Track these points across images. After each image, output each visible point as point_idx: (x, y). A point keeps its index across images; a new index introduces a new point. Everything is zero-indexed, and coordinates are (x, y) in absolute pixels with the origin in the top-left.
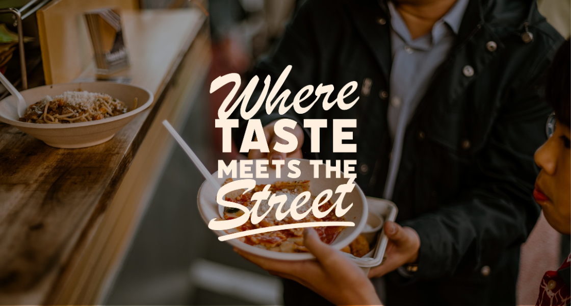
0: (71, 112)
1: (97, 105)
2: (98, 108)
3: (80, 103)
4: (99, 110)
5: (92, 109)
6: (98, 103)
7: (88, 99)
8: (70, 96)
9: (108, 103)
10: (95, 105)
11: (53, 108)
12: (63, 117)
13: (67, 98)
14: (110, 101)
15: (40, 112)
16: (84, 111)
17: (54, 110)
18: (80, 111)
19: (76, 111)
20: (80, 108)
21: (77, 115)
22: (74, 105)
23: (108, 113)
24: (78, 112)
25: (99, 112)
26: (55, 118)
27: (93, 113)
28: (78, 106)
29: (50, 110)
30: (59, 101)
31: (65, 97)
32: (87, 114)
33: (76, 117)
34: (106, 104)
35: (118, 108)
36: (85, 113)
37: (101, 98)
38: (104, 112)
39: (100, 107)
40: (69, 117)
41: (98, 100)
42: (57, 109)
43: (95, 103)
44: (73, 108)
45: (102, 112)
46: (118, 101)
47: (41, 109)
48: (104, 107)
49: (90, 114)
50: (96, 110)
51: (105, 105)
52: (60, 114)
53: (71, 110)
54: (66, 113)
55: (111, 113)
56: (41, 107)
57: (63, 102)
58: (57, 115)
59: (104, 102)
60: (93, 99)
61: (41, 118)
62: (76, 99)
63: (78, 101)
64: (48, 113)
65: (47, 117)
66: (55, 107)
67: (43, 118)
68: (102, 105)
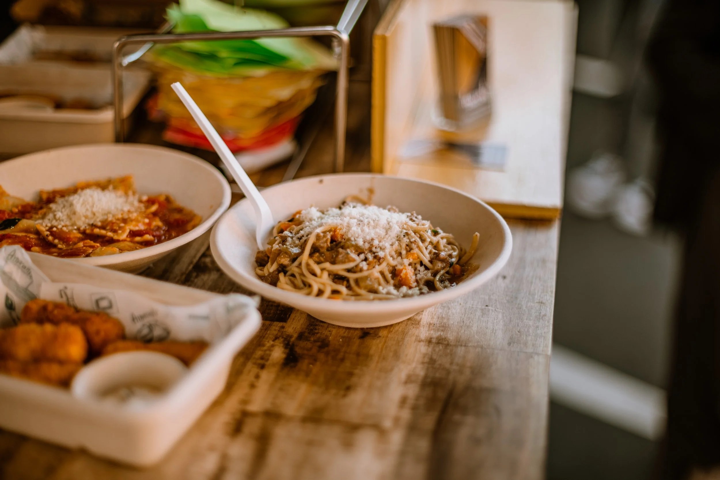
0: (354, 260)
1: (404, 246)
2: (404, 252)
3: (372, 239)
4: (407, 257)
5: (393, 253)
6: (406, 240)
7: (388, 229)
8: (354, 222)
9: (423, 241)
10: (400, 245)
11: (322, 247)
12: (339, 268)
13: (349, 226)
14: (429, 235)
15: (295, 250)
16: (378, 259)
17: (322, 250)
18: (370, 257)
19: (362, 256)
20: (371, 251)
21: (364, 265)
22: (360, 243)
23: (421, 264)
24: (366, 259)
25: (406, 262)
26: (323, 270)
27: (393, 263)
28: (367, 246)
29: (315, 250)
30: (333, 230)
31: (345, 224)
32: (384, 267)
33: (361, 270)
34: (421, 244)
35: (443, 254)
36: (380, 264)
37: (411, 227)
38: (415, 261)
39: (409, 249)
40: (349, 271)
41: (407, 234)
42: (328, 250)
43: (399, 240)
44: (359, 251)
45: (411, 260)
46: (442, 234)
47: (300, 239)
48: (416, 251)
49: (388, 265)
50: (400, 254)
51: (418, 247)
52: (333, 263)
53: (353, 255)
54: (343, 262)
55: (429, 265)
56: (299, 235)
57: (341, 232)
58: (327, 265)
59: (418, 240)
60: (396, 230)
61: (296, 263)
62: (366, 229)
63: (370, 233)
64: (311, 255)
65: (308, 265)
66: (325, 245)
67: (300, 264)
68: (414, 246)
